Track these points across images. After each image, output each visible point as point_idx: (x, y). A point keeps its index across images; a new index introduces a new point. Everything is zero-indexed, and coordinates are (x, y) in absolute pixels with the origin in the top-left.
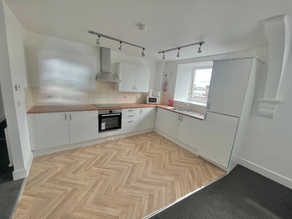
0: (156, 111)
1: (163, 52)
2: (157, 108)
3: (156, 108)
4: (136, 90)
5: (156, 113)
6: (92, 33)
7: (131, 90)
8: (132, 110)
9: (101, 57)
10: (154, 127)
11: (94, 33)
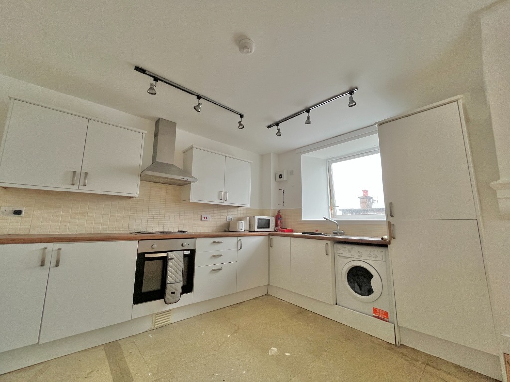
0: (270, 245)
1: (277, 124)
2: (271, 237)
3: (269, 238)
4: (225, 202)
5: (269, 249)
6: (143, 71)
7: (216, 201)
8: (219, 243)
9: (156, 135)
10: (269, 284)
11: (147, 72)
